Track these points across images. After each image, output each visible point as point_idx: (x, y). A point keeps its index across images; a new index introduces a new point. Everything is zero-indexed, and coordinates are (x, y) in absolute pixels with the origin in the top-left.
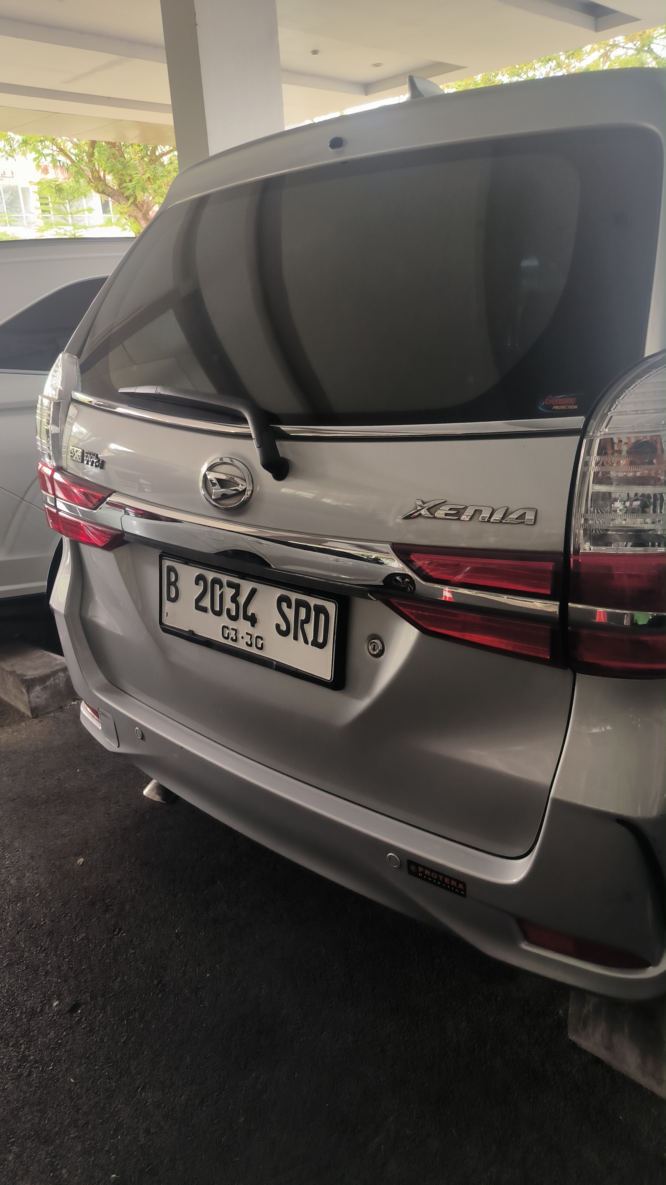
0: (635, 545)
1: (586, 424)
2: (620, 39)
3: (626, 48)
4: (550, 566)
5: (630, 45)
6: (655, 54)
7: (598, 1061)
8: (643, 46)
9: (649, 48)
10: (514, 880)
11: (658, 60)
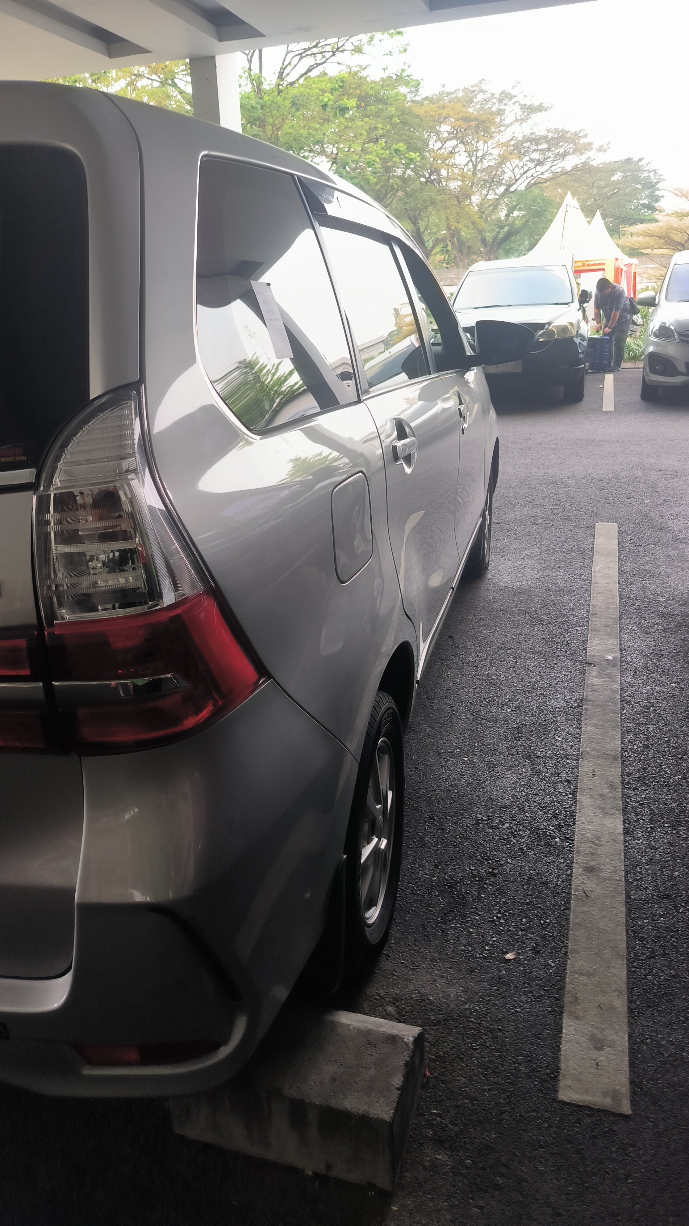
0: (123, 606)
1: (38, 477)
2: (143, 69)
3: (151, 79)
4: (23, 643)
5: (154, 77)
6: (179, 88)
7: (208, 1147)
8: (166, 80)
9: (173, 82)
10: (56, 1005)
11: (182, 94)
